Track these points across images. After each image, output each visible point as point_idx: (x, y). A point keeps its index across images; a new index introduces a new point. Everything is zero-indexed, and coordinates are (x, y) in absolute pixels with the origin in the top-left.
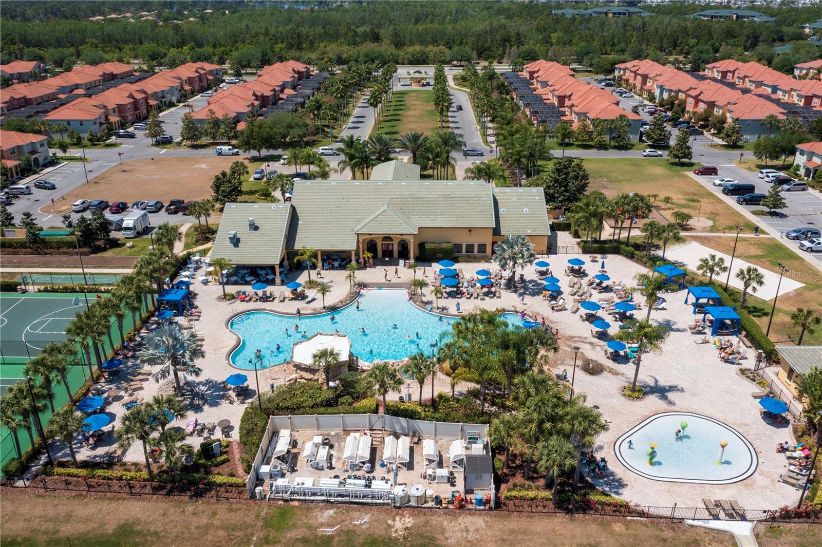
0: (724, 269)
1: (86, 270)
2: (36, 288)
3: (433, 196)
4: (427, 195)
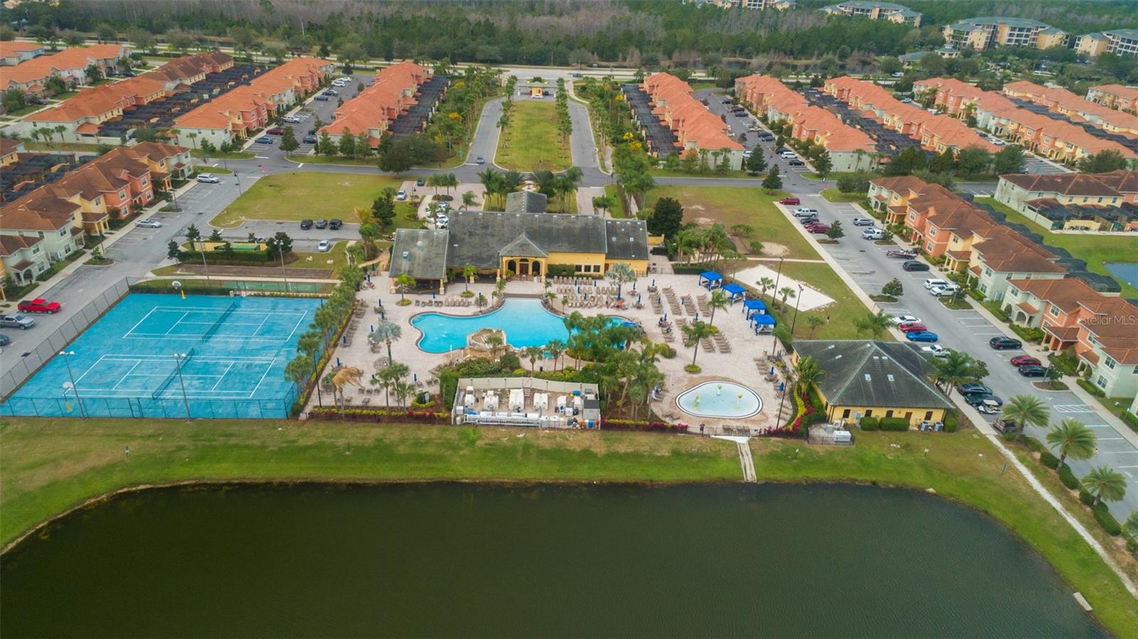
0: (773, 286)
1: (288, 280)
2: (248, 293)
3: (560, 227)
4: (556, 226)
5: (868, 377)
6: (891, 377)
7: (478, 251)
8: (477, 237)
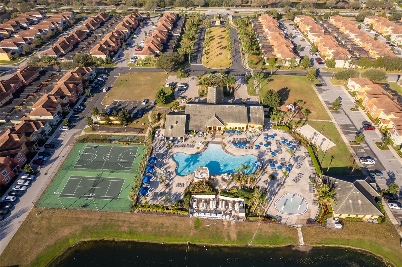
3: (229, 111)
4: (227, 111)
5: (351, 201)
6: (359, 202)
7: (197, 123)
8: (197, 116)
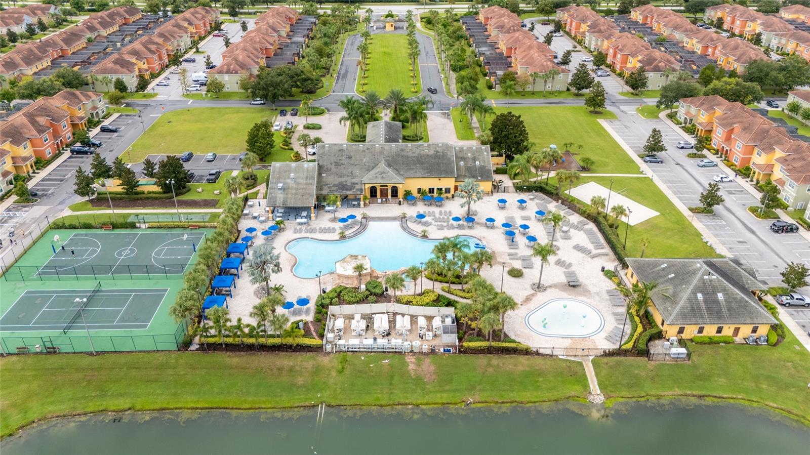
1: (180, 211)
3: (414, 155)
4: (410, 154)
5: (700, 296)
6: (720, 296)
7: (343, 180)
8: (342, 167)
